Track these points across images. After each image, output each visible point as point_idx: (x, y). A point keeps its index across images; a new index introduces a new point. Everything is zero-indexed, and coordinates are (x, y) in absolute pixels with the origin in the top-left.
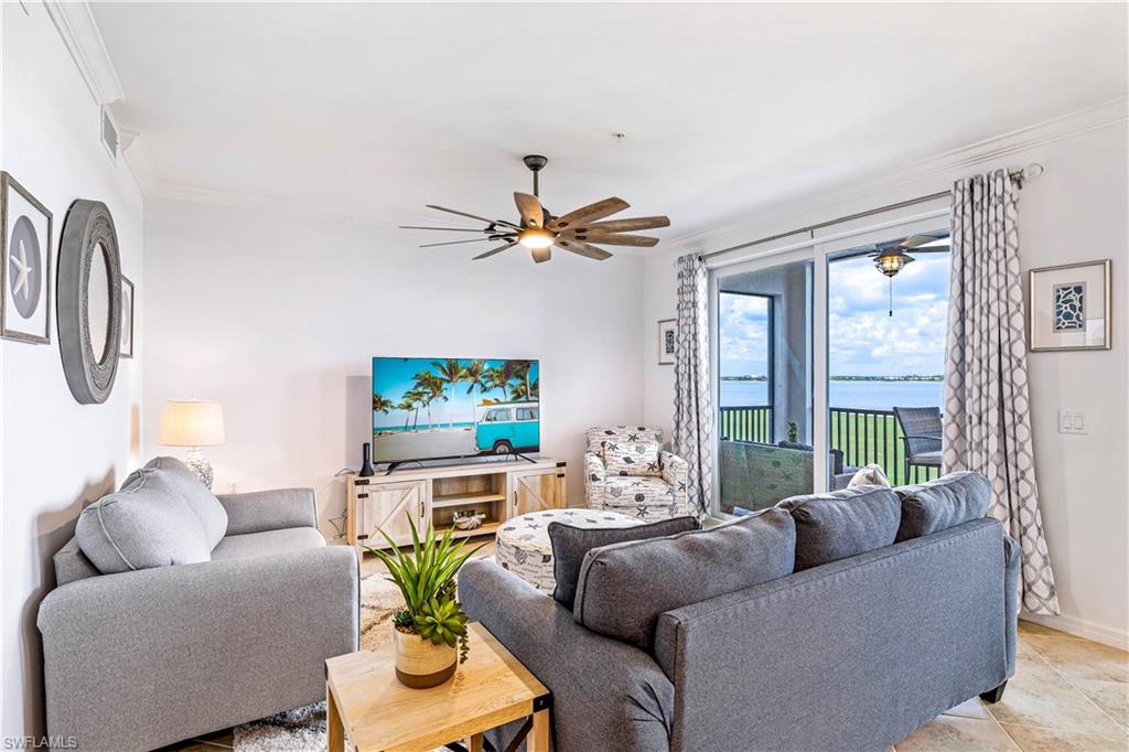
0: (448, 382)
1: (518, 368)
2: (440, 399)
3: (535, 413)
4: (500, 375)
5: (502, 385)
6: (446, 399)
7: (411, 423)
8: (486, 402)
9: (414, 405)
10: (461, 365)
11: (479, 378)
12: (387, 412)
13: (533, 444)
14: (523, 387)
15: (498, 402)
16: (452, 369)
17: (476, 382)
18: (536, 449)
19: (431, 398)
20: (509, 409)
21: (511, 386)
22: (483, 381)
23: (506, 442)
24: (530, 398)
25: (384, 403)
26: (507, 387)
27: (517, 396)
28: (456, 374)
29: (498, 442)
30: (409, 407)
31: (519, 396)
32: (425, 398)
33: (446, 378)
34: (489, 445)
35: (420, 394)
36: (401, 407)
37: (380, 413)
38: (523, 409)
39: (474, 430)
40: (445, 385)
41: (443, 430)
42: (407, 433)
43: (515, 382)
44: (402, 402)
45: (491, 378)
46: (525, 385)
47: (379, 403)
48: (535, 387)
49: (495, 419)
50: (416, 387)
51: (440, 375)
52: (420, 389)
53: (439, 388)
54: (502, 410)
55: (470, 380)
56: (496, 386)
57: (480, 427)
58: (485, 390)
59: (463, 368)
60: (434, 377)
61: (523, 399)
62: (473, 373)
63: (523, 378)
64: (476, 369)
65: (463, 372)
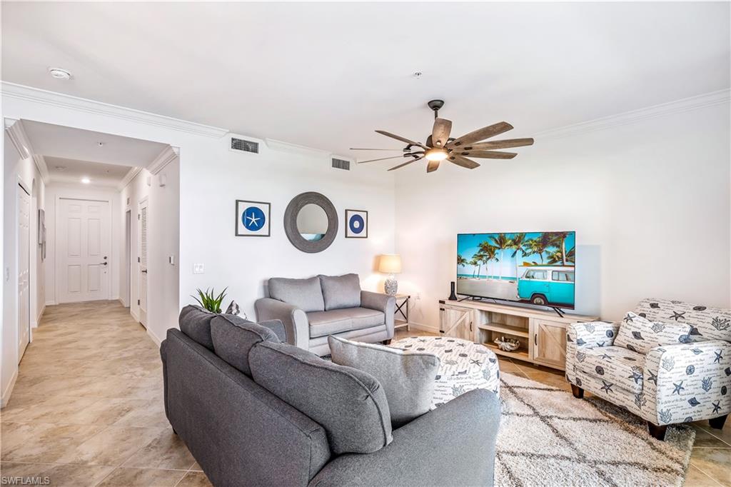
0: (499, 249)
1: (554, 238)
2: (493, 260)
3: (571, 277)
4: (537, 244)
5: (540, 252)
6: (497, 260)
7: (476, 274)
8: (526, 264)
9: (479, 262)
10: (507, 237)
11: (521, 246)
12: (464, 266)
13: (569, 301)
14: (559, 254)
15: (536, 264)
16: (501, 240)
17: (518, 249)
18: (571, 306)
19: (489, 259)
20: (546, 271)
21: (547, 252)
22: (524, 248)
23: (542, 296)
24: (566, 263)
25: (463, 261)
26: (543, 254)
27: (553, 261)
28: (504, 243)
29: (535, 295)
30: (475, 263)
31: (554, 261)
32: (484, 258)
33: (498, 246)
34: (528, 296)
35: (482, 256)
36: (471, 263)
37: (461, 266)
38: (559, 272)
39: (516, 283)
40: (497, 251)
41: (495, 280)
42: (474, 279)
43: (552, 250)
44: (472, 260)
45: (530, 246)
46: (562, 253)
47: (460, 261)
48: (571, 254)
49: (533, 277)
50: (479, 252)
51: (493, 243)
52: (482, 253)
53: (493, 252)
54: (539, 271)
55: (514, 248)
56: (534, 252)
57: (521, 282)
58: (525, 255)
59: (509, 239)
60: (489, 246)
61: (559, 263)
62: (516, 242)
63: (558, 246)
64: (518, 240)
65: (509, 242)
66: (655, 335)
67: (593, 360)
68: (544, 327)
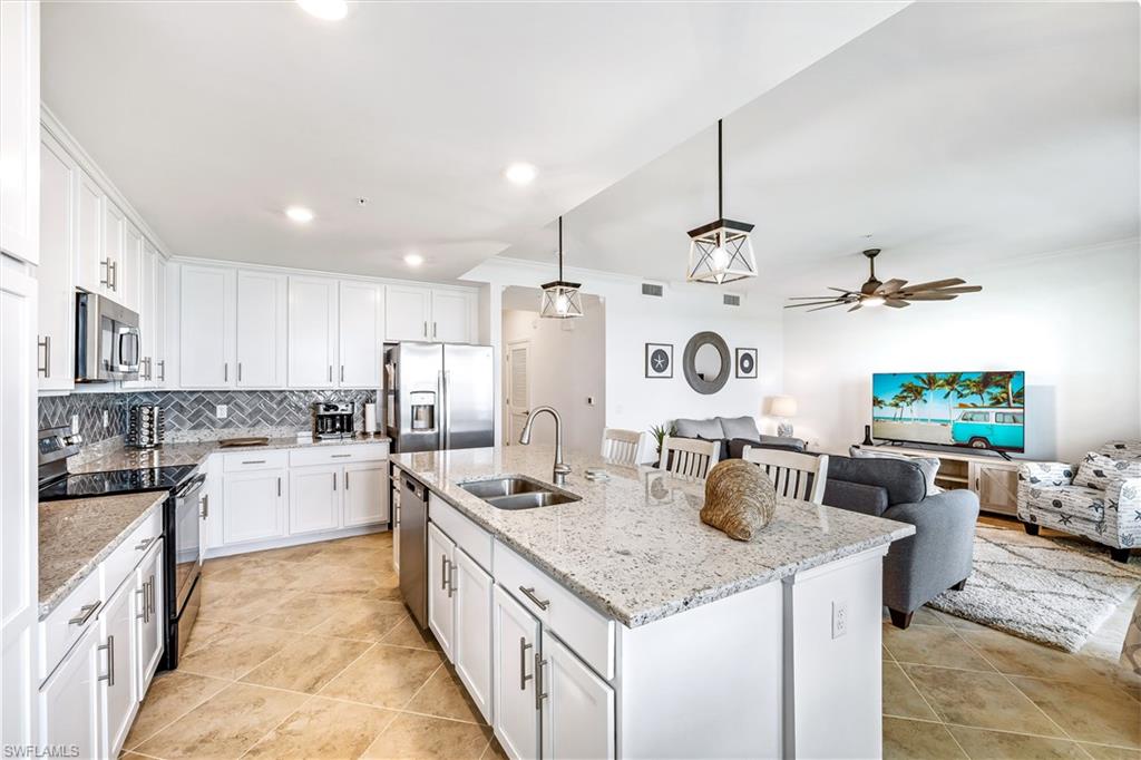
0: (928, 389)
1: (998, 378)
2: (921, 401)
3: (1019, 418)
4: (977, 384)
5: (980, 393)
6: (925, 401)
7: (898, 416)
8: (962, 406)
9: (901, 404)
10: (938, 377)
11: (956, 387)
12: (881, 408)
13: (1019, 445)
14: (1004, 395)
15: (975, 406)
16: (931, 380)
17: (952, 390)
18: (1021, 450)
19: (913, 400)
20: (988, 413)
21: (988, 393)
22: (959, 389)
23: (984, 439)
24: (1012, 405)
25: (880, 402)
26: (985, 395)
27: (997, 402)
28: (934, 384)
29: (974, 439)
30: (897, 405)
31: (998, 402)
32: (909, 400)
33: (926, 386)
34: (965, 439)
35: (905, 397)
36: (891, 405)
37: (877, 408)
38: (1004, 414)
39: (950, 426)
40: (924, 392)
41: (923, 423)
43: (996, 391)
44: (892, 402)
45: (968, 387)
46: (1008, 394)
47: (876, 402)
48: (1020, 395)
49: (971, 419)
50: (902, 393)
51: (921, 384)
52: (905, 394)
53: (920, 393)
54: (979, 413)
55: (947, 389)
56: (973, 393)
57: (955, 425)
58: (961, 396)
59: (941, 380)
60: (915, 387)
61: (1004, 405)
62: (949, 383)
63: (1002, 387)
64: (953, 380)
65: (941, 382)
66: (1118, 472)
67: (1049, 495)
68: (987, 472)
